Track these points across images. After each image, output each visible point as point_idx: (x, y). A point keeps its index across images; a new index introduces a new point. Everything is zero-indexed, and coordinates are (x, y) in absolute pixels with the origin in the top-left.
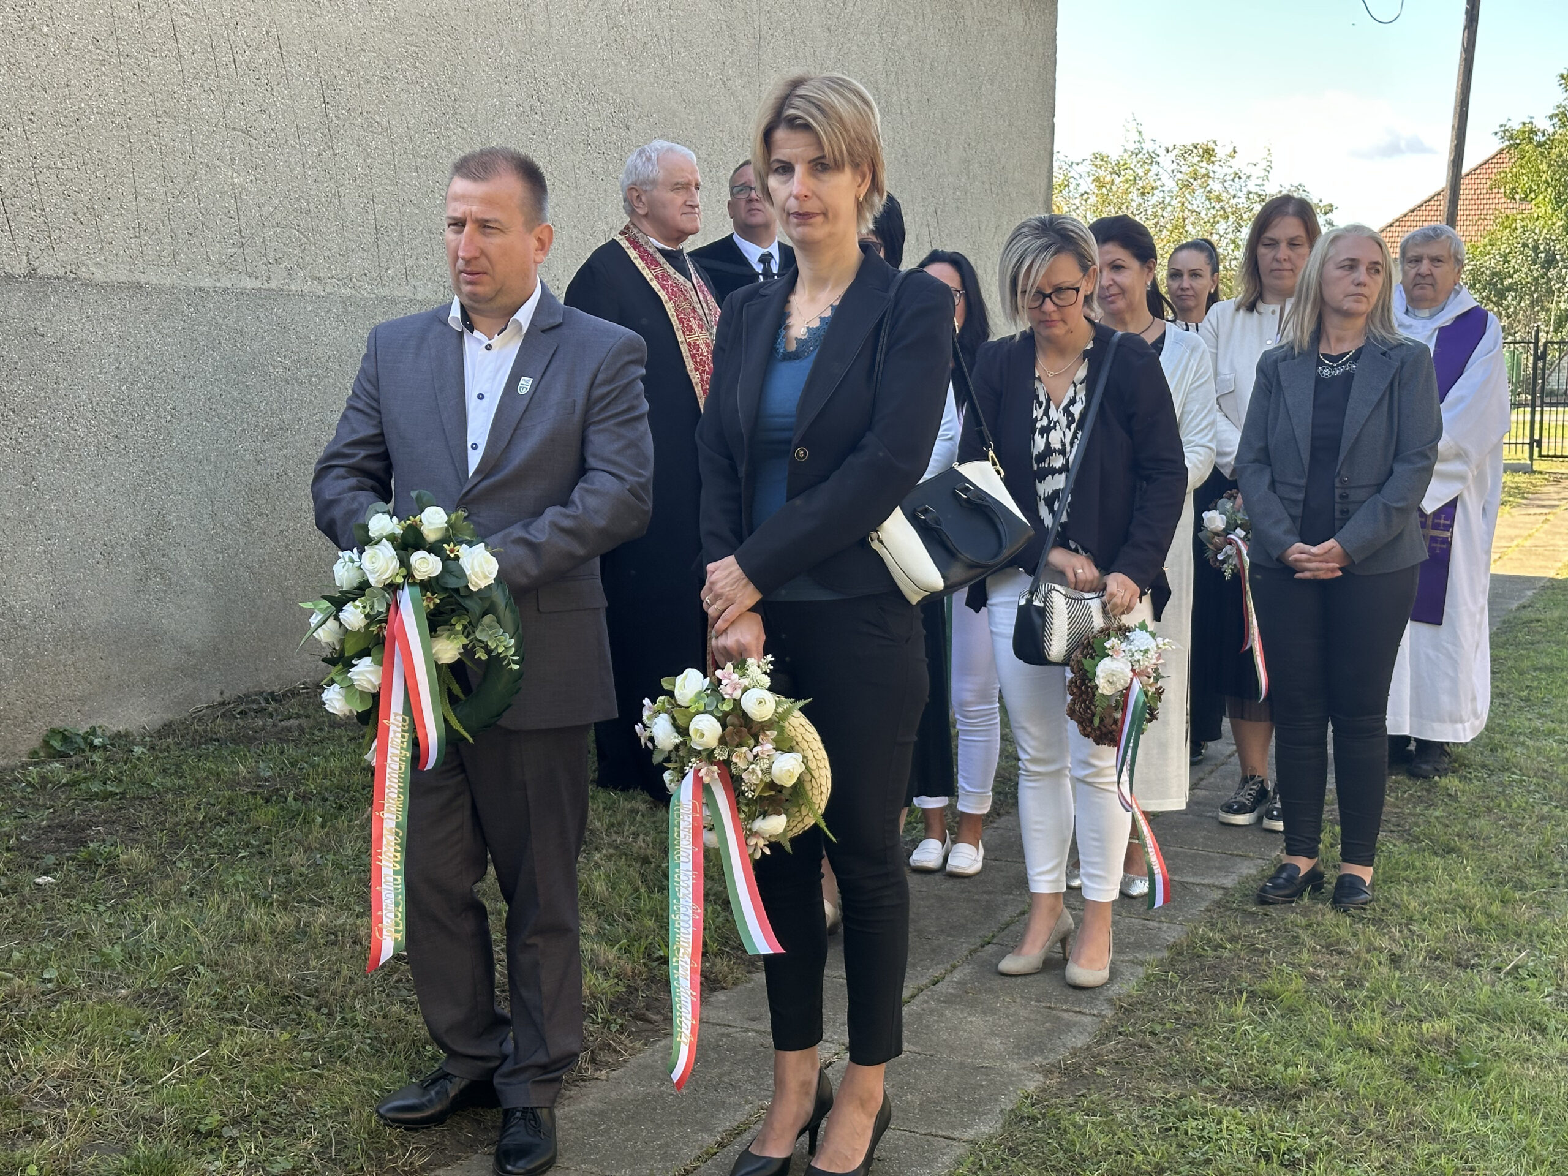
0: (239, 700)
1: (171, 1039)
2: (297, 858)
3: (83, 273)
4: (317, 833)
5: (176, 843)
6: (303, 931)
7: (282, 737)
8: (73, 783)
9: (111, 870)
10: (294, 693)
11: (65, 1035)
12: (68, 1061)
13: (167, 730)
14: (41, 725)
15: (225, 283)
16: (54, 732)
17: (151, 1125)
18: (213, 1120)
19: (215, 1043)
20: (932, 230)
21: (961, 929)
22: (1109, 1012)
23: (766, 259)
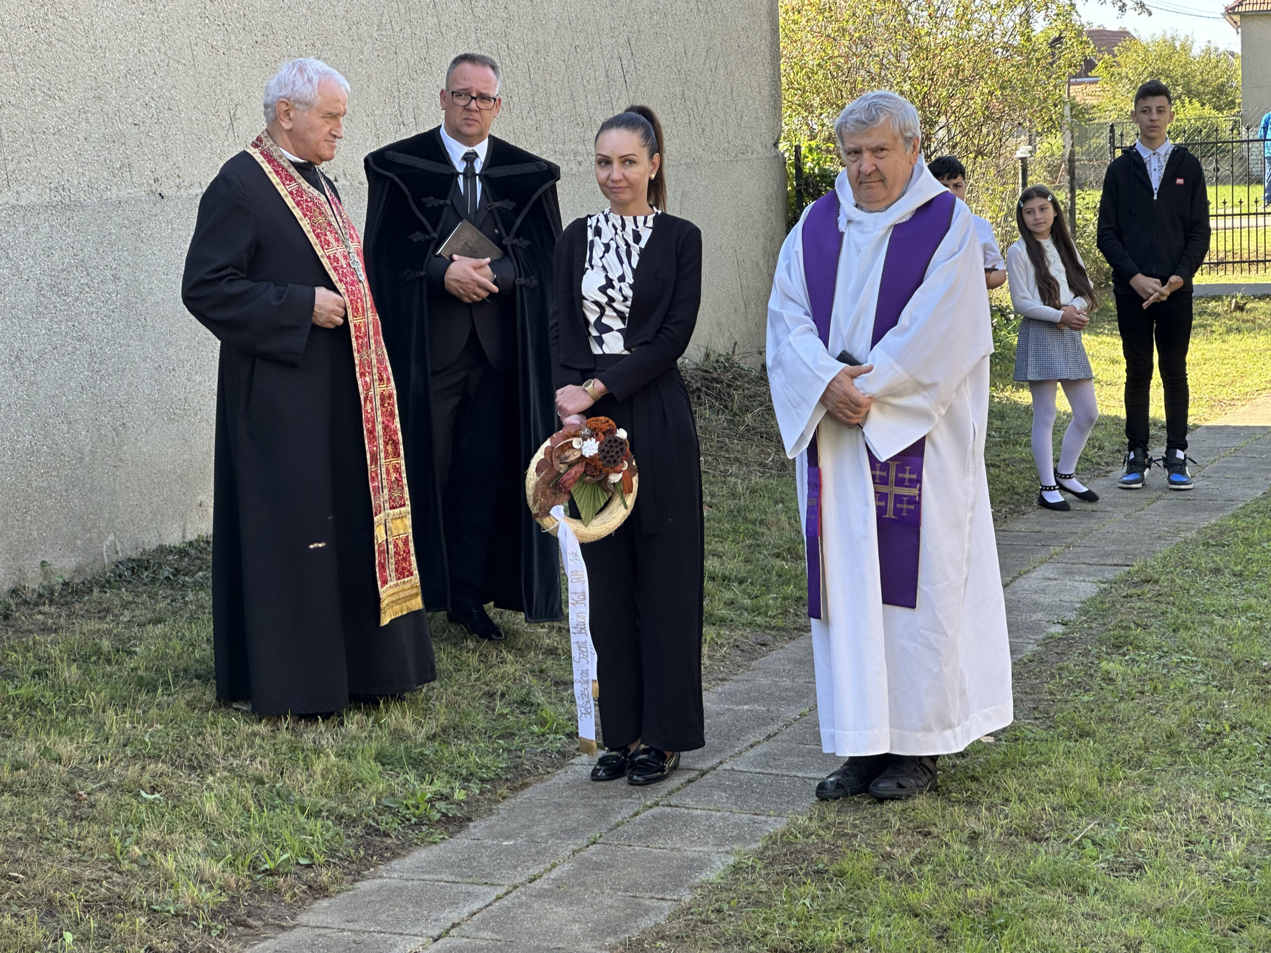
20: (624, 62)
21: (571, 832)
22: (687, 897)
23: (470, 158)
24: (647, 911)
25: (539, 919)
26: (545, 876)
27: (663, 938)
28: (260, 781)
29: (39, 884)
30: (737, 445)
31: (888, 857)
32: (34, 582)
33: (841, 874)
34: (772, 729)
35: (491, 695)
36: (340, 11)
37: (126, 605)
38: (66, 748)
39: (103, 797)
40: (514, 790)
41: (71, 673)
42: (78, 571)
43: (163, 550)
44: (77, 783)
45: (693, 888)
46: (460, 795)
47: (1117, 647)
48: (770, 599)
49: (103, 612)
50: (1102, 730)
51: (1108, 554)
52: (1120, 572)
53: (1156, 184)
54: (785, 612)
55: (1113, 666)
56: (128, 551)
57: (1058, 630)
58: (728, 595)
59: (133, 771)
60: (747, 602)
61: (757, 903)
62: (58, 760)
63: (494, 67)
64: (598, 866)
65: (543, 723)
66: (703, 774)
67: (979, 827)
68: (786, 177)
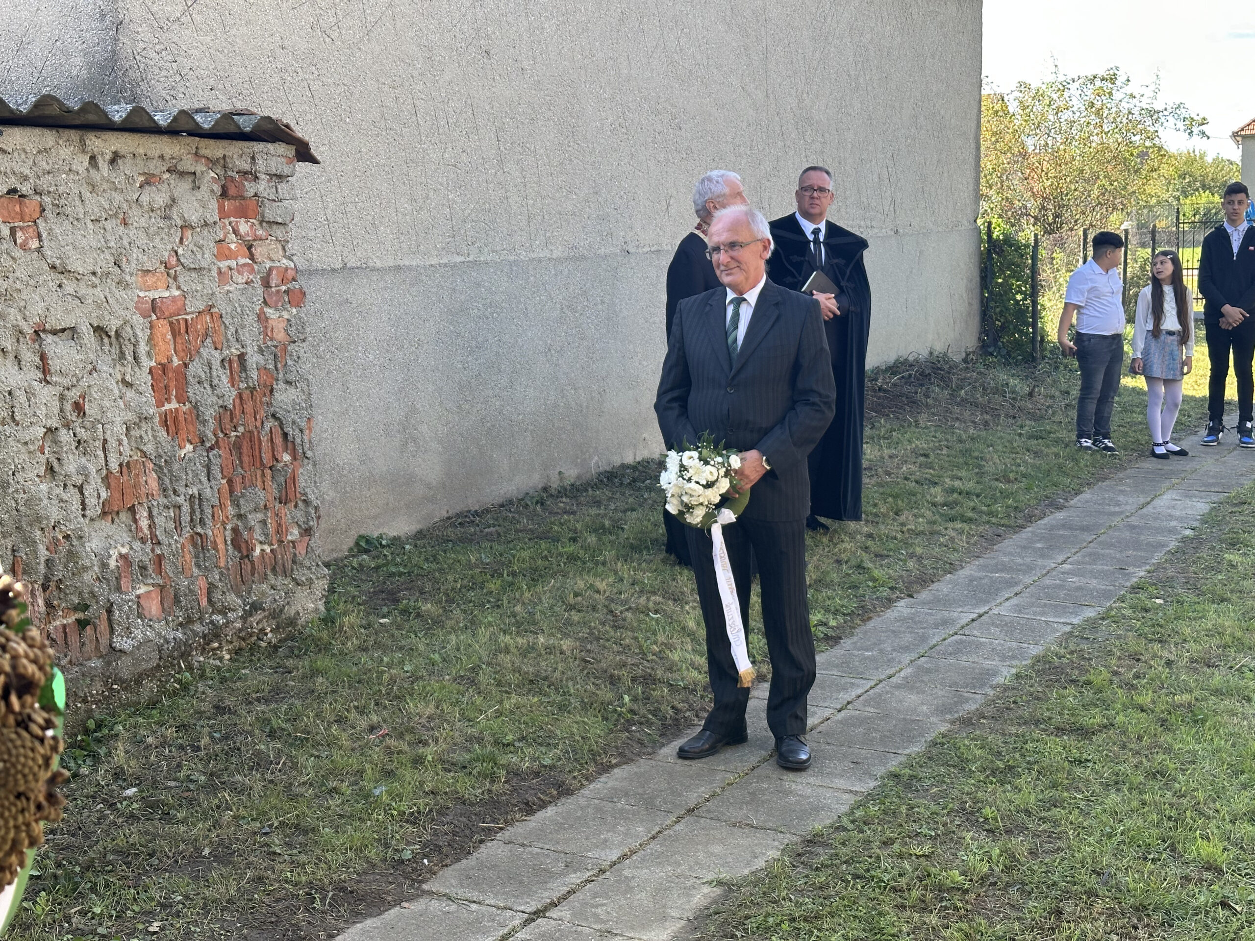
0: (458, 515)
1: (478, 700)
2: (518, 608)
3: (371, 264)
4: (527, 595)
5: (451, 601)
6: (532, 648)
7: (489, 537)
8: (377, 568)
9: (418, 615)
10: (488, 511)
11: (424, 696)
12: (431, 710)
13: (420, 535)
14: (353, 535)
15: (445, 260)
16: (361, 537)
17: (480, 740)
18: (510, 737)
19: (501, 702)
20: (890, 169)
21: (906, 649)
22: (991, 693)
23: (816, 232)
24: (967, 700)
25: (901, 701)
26: (897, 675)
27: (984, 718)
29: (604, 665)
30: (957, 410)
31: (1116, 673)
32: (555, 484)
33: (1088, 683)
34: (1017, 589)
35: (839, 562)
36: (729, 139)
37: (610, 499)
38: (601, 585)
39: (629, 615)
40: (863, 621)
41: (592, 539)
42: (578, 477)
43: (623, 466)
44: (613, 606)
45: (994, 687)
46: (833, 623)
47: (1233, 544)
48: (998, 507)
49: (597, 503)
50: (1234, 597)
51: (1213, 485)
52: (1222, 496)
53: (1235, 250)
54: (1009, 516)
55: (1233, 557)
56: (605, 467)
57: (1188, 532)
58: (972, 504)
59: (643, 600)
60: (984, 508)
61: (1038, 699)
62: (598, 592)
63: (828, 173)
64: (928, 671)
65: (874, 580)
66: (980, 616)
67: (1172, 657)
68: (981, 241)
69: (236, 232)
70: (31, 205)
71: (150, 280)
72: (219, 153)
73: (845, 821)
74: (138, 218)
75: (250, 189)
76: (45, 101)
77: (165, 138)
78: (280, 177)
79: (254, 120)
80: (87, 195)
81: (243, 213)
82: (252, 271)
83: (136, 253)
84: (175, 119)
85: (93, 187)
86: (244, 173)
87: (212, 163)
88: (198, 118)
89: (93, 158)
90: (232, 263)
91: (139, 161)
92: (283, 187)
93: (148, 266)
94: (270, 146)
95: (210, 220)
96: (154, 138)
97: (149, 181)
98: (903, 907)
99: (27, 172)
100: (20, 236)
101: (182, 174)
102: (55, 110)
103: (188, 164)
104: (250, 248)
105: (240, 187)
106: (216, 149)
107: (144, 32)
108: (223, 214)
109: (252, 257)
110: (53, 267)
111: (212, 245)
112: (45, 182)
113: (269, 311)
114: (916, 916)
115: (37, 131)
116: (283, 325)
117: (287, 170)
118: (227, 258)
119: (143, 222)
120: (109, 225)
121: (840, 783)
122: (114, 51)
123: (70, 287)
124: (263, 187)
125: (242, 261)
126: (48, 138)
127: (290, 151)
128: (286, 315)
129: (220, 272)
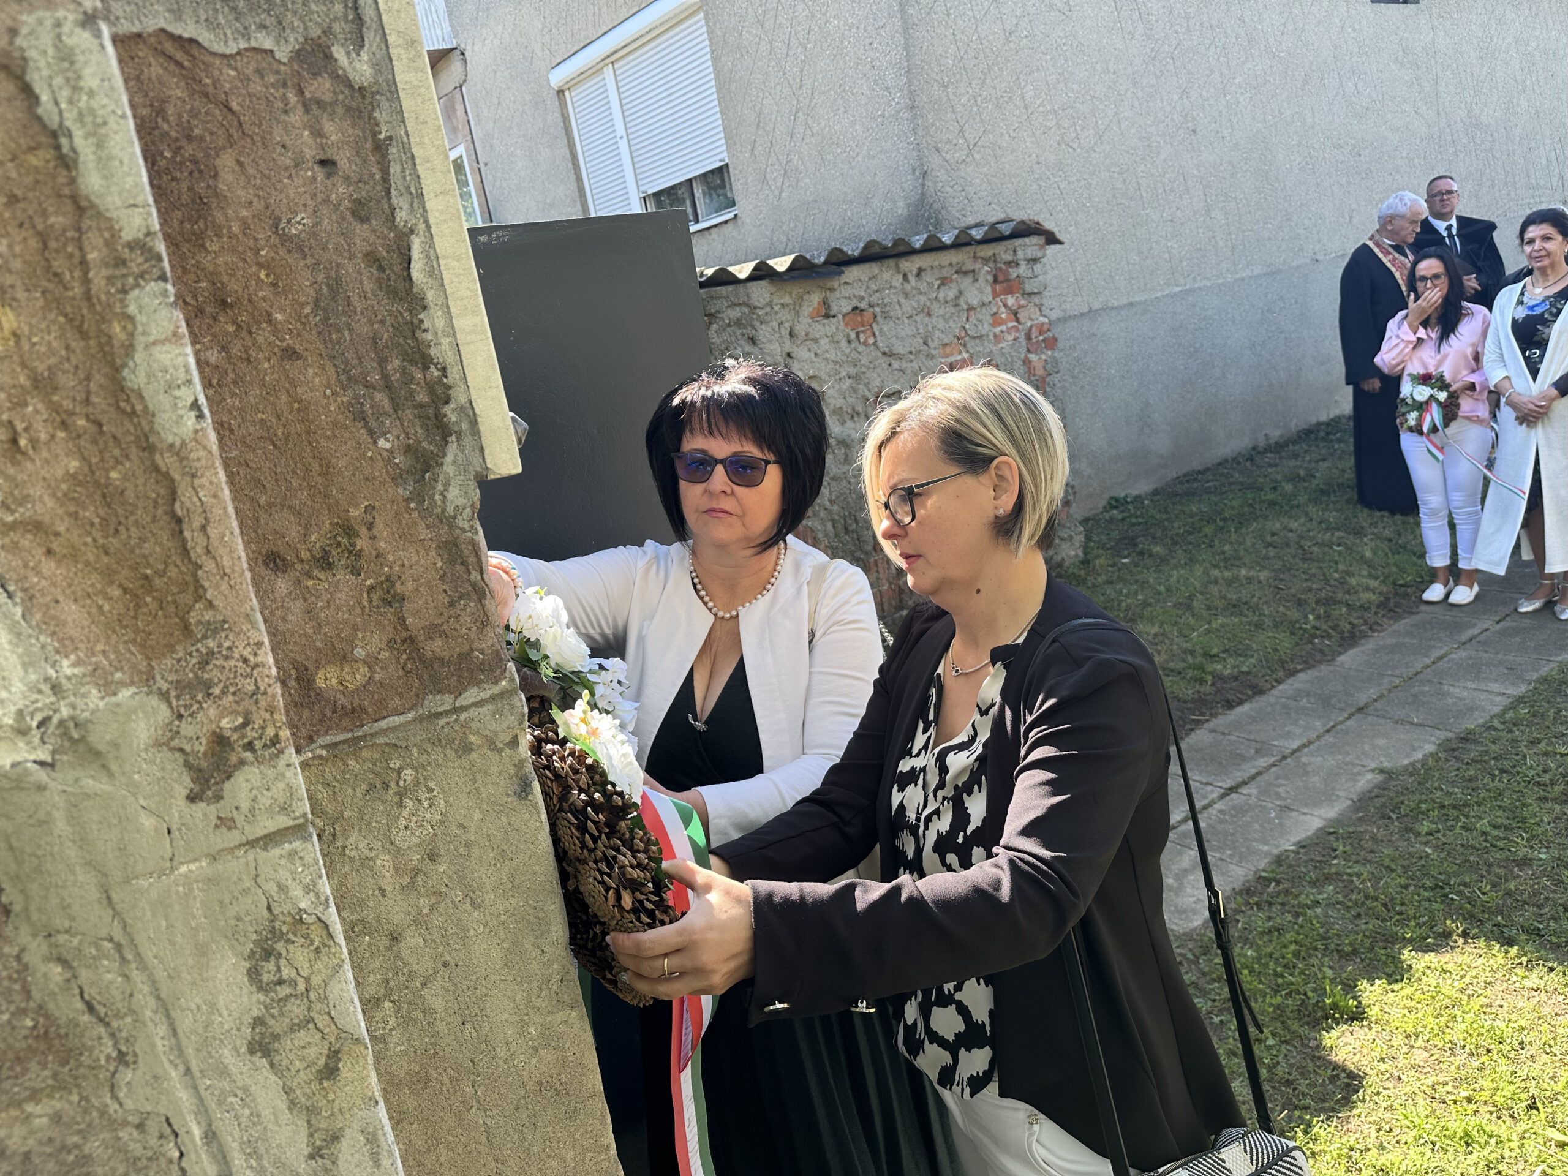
0: (1185, 475)
1: (1192, 621)
2: (1227, 547)
3: (1110, 305)
4: (1234, 537)
5: (1175, 543)
6: (1236, 579)
7: (1207, 491)
8: (1124, 519)
9: (1151, 555)
10: (1208, 469)
11: (1151, 620)
12: (1155, 629)
13: (1156, 492)
14: (1106, 496)
15: (1167, 292)
16: (1112, 498)
17: (1192, 652)
18: (1215, 651)
19: (1209, 623)
23: (1449, 228)
28: (1390, 540)
29: (1293, 591)
32: (1262, 443)
37: (1306, 452)
38: (1294, 525)
39: (1316, 549)
41: (1289, 487)
42: (1281, 436)
43: (1319, 424)
44: (1303, 542)
49: (1296, 456)
56: (1303, 426)
59: (1328, 536)
62: (1291, 531)
69: (1005, 305)
70: (868, 316)
71: (948, 350)
72: (990, 253)
73: (1496, 723)
74: (938, 310)
75: (1013, 273)
76: (870, 244)
77: (952, 251)
78: (1035, 260)
79: (1012, 224)
80: (902, 300)
81: (1010, 291)
82: (1018, 330)
83: (937, 334)
84: (957, 237)
85: (906, 295)
86: (1009, 263)
87: (986, 261)
88: (973, 232)
89: (905, 276)
90: (1004, 328)
91: (936, 271)
92: (1038, 267)
93: (946, 341)
94: (1027, 240)
95: (986, 301)
96: (945, 253)
97: (944, 282)
98: (1546, 799)
99: (863, 294)
100: (862, 337)
101: (966, 273)
102: (876, 249)
103: (969, 265)
104: (1016, 314)
105: (1007, 273)
106: (987, 251)
107: (942, 176)
108: (995, 295)
109: (1018, 320)
110: (884, 354)
111: (989, 317)
112: (875, 299)
113: (1032, 356)
114: (1557, 807)
115: (868, 265)
116: (1042, 364)
117: (1039, 254)
118: (1000, 324)
119: (941, 312)
120: (918, 318)
121: (1495, 687)
122: (923, 194)
123: (896, 365)
124: (1023, 270)
125: (1010, 325)
126: (873, 268)
127: (1041, 240)
128: (1044, 357)
129: (995, 336)
